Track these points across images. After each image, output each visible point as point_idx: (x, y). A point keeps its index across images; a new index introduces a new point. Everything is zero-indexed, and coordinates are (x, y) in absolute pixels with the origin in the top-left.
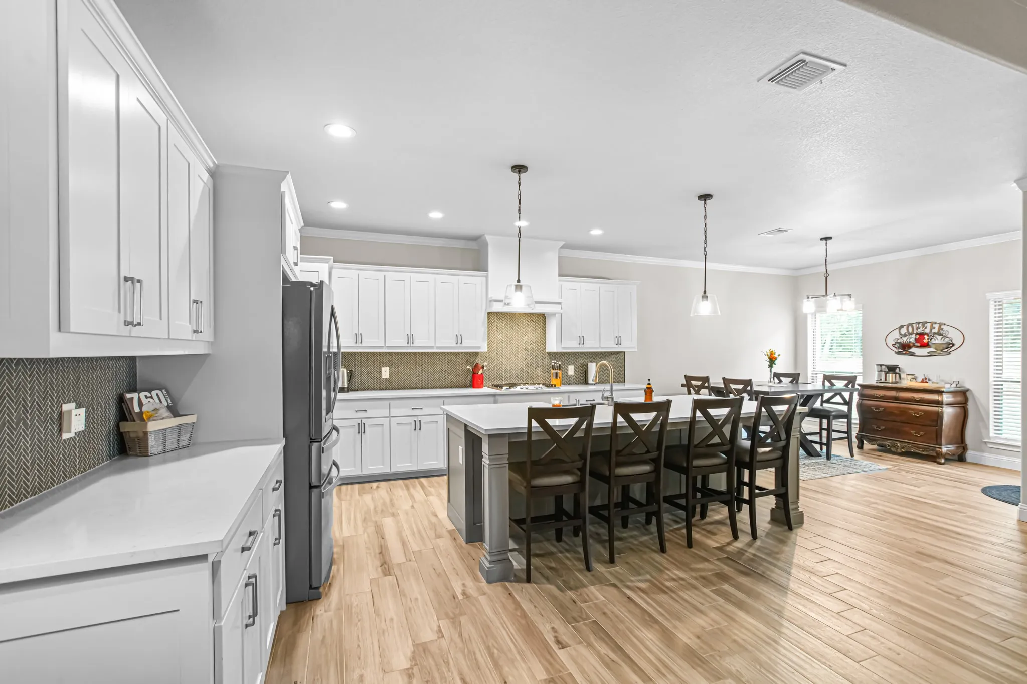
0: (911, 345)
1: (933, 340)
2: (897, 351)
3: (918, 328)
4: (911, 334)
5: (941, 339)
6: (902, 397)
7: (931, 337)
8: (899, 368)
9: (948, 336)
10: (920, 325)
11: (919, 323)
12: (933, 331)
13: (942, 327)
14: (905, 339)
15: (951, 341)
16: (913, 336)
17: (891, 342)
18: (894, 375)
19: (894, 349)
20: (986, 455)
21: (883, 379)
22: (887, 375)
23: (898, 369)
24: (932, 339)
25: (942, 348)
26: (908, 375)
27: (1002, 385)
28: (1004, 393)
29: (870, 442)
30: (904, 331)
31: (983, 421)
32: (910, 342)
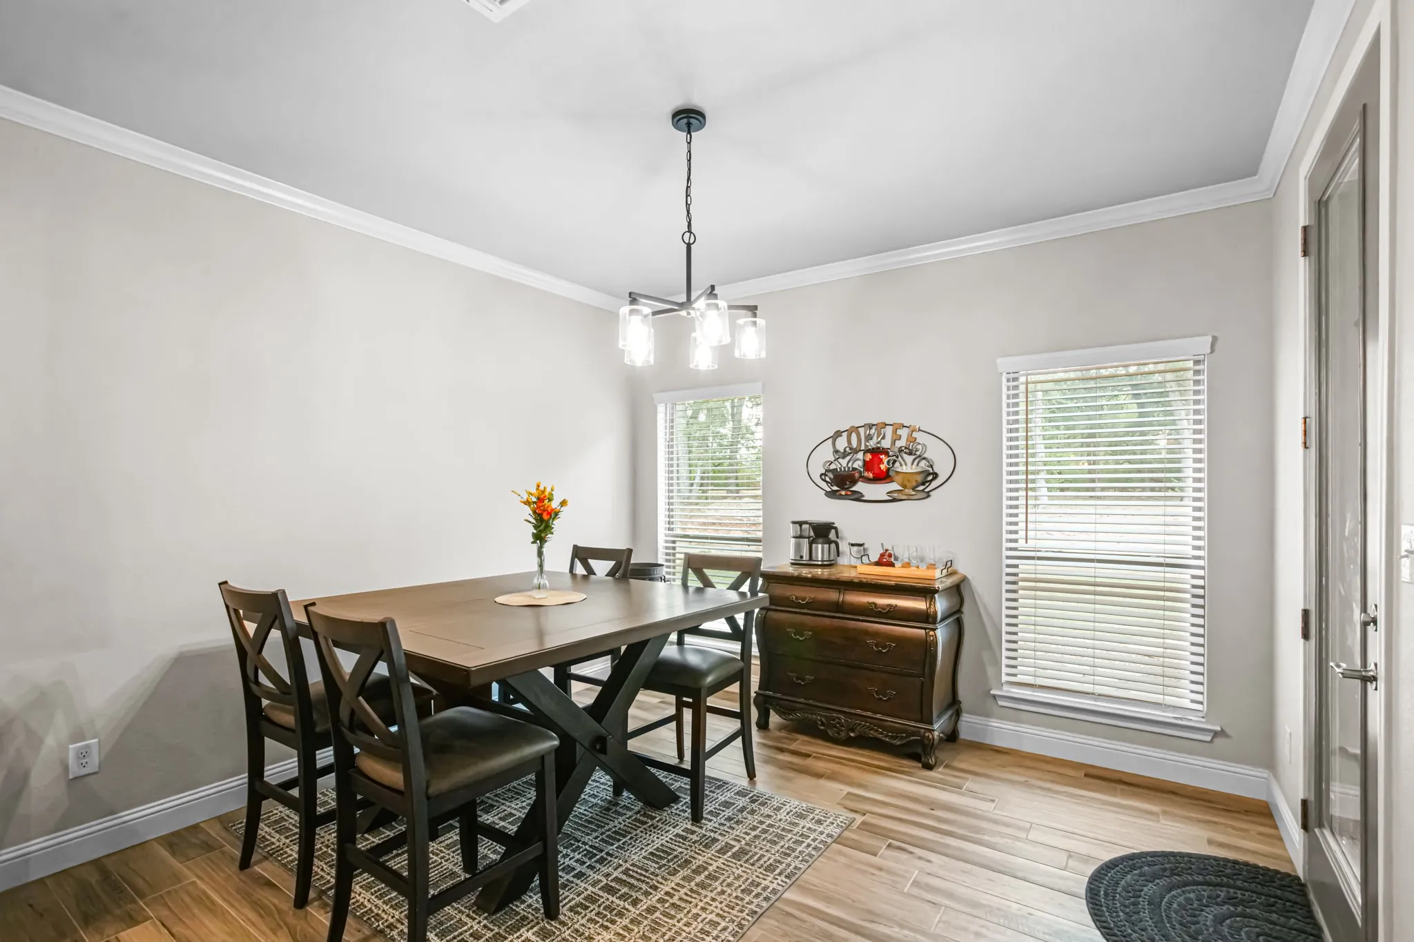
0: (857, 475)
1: (897, 464)
2: (829, 490)
3: (869, 438)
4: (856, 451)
5: (912, 464)
6: (851, 604)
7: (894, 458)
8: (836, 529)
9: (925, 456)
10: (873, 431)
11: (870, 426)
12: (899, 444)
13: (915, 435)
14: (844, 462)
15: (932, 467)
16: (860, 455)
17: (817, 469)
18: (826, 546)
19: (824, 485)
20: (995, 723)
21: (806, 557)
22: (814, 545)
23: (833, 531)
24: (895, 462)
25: (914, 484)
26: (853, 545)
27: (1016, 566)
28: (1021, 583)
29: (784, 713)
30: (842, 444)
31: (990, 646)
32: (854, 469)
